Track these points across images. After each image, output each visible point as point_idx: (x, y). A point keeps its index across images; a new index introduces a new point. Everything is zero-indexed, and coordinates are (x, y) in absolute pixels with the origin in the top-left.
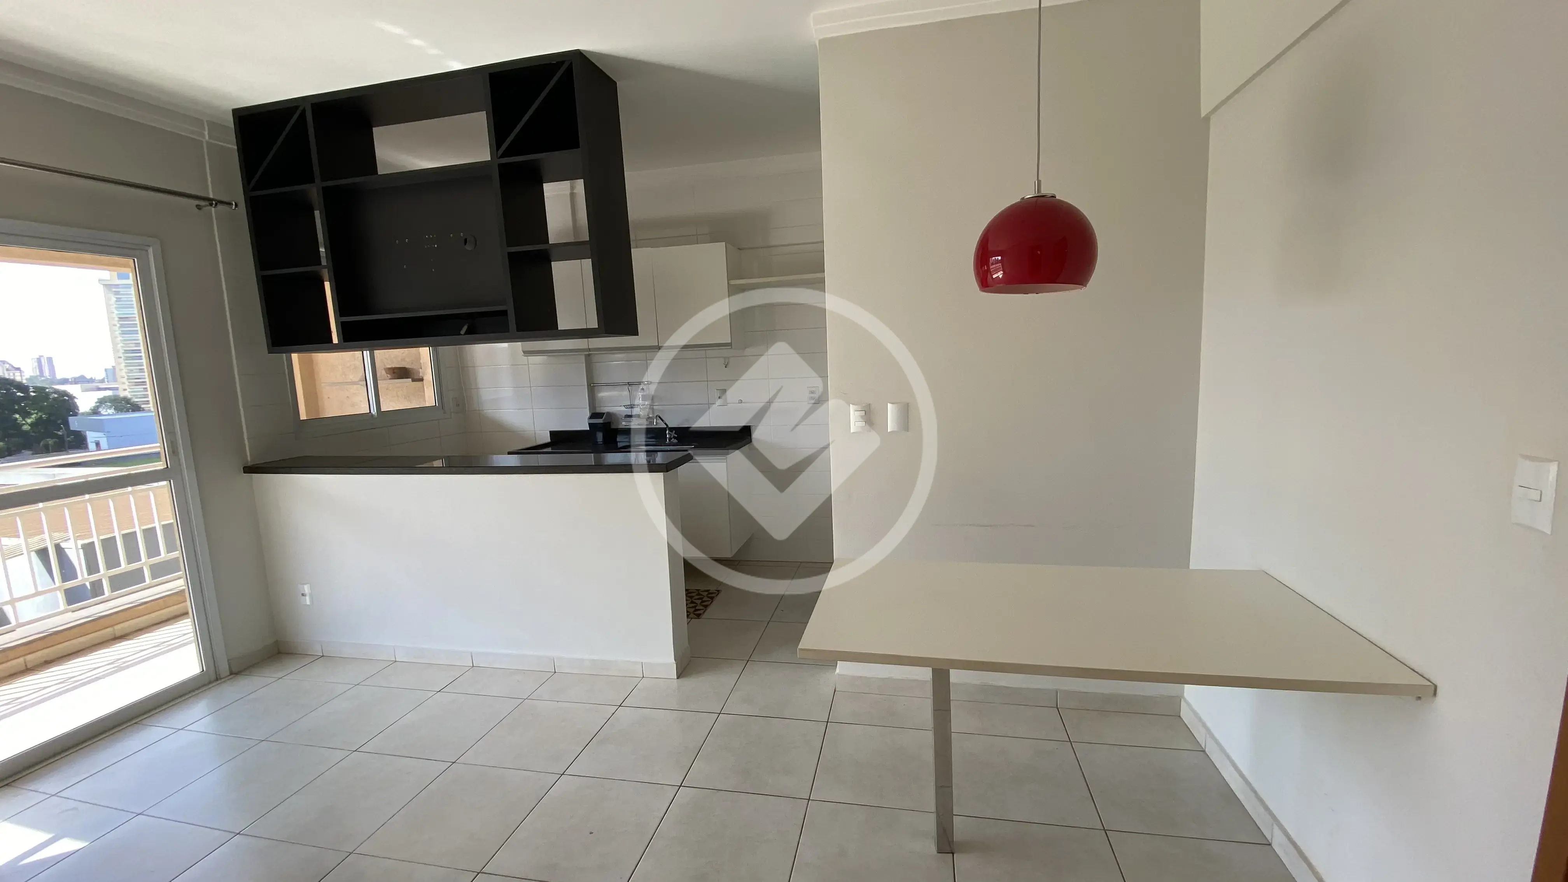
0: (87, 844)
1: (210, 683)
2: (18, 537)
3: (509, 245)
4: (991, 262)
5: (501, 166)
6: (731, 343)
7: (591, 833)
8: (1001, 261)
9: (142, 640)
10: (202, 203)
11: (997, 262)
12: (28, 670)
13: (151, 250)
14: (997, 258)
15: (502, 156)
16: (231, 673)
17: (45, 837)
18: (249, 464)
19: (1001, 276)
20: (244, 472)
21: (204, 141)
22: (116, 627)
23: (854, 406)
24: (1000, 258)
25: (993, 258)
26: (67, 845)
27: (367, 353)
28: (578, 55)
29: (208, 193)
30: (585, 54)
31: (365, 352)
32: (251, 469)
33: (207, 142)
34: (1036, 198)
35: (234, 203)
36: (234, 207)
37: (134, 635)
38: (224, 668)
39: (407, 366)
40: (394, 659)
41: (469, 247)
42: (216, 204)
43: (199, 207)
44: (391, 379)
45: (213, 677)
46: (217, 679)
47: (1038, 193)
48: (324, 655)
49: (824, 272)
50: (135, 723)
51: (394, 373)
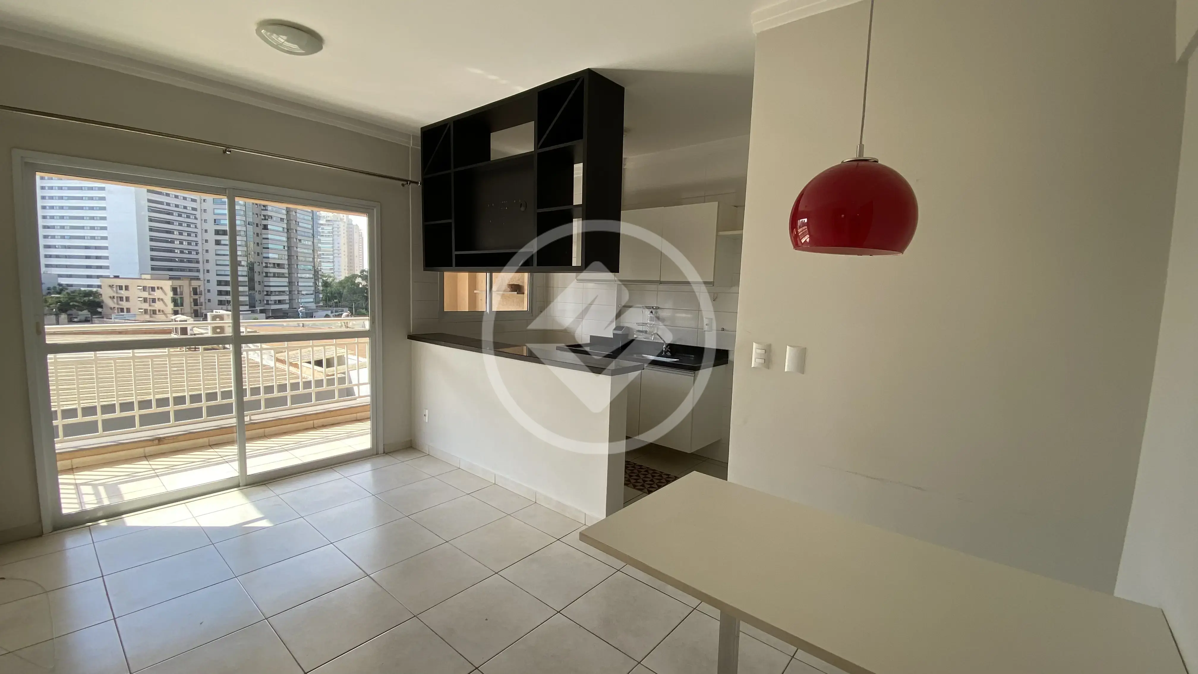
0: (272, 525)
1: (373, 455)
2: (366, 358)
3: (539, 207)
4: (799, 224)
5: (539, 154)
6: (714, 282)
7: (486, 620)
8: (807, 224)
9: (365, 424)
10: (405, 183)
11: (804, 224)
12: (314, 428)
13: (375, 210)
14: (803, 220)
15: (541, 148)
16: (384, 453)
17: (260, 516)
18: (411, 334)
19: (808, 240)
20: (408, 338)
21: (410, 146)
22: (358, 414)
23: (757, 345)
24: (806, 220)
25: (801, 220)
26: (265, 523)
27: (488, 274)
28: (590, 72)
29: (409, 179)
30: (594, 70)
31: (487, 273)
32: (411, 337)
33: (411, 147)
34: (855, 163)
35: (419, 183)
36: (419, 185)
37: (366, 420)
38: (381, 450)
39: (520, 284)
40: (459, 467)
41: (522, 209)
42: (410, 183)
43: (403, 185)
44: (510, 291)
45: (375, 453)
46: (377, 454)
47: (859, 156)
48: (430, 454)
49: (743, 230)
50: (331, 468)
51: (512, 287)
